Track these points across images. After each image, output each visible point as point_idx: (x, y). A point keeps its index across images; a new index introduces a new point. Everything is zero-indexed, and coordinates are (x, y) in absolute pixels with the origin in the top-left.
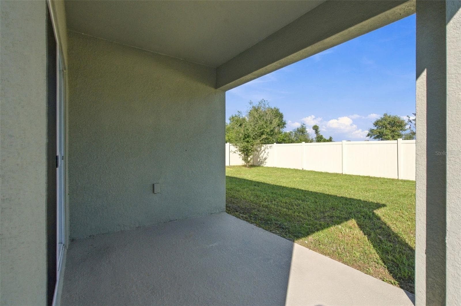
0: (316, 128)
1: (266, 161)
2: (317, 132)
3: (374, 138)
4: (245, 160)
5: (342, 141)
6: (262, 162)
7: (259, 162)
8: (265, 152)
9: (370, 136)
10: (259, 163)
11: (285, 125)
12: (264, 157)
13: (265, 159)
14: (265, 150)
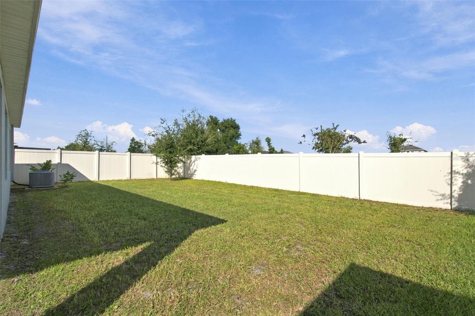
0: (268, 140)
1: (195, 173)
2: (269, 144)
3: (317, 151)
4: (170, 171)
5: (299, 153)
6: (192, 174)
7: (190, 174)
8: (195, 164)
9: (314, 149)
10: (190, 176)
11: (240, 137)
12: (194, 169)
13: (195, 171)
14: (195, 162)
